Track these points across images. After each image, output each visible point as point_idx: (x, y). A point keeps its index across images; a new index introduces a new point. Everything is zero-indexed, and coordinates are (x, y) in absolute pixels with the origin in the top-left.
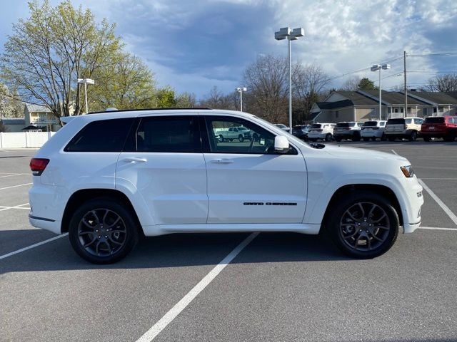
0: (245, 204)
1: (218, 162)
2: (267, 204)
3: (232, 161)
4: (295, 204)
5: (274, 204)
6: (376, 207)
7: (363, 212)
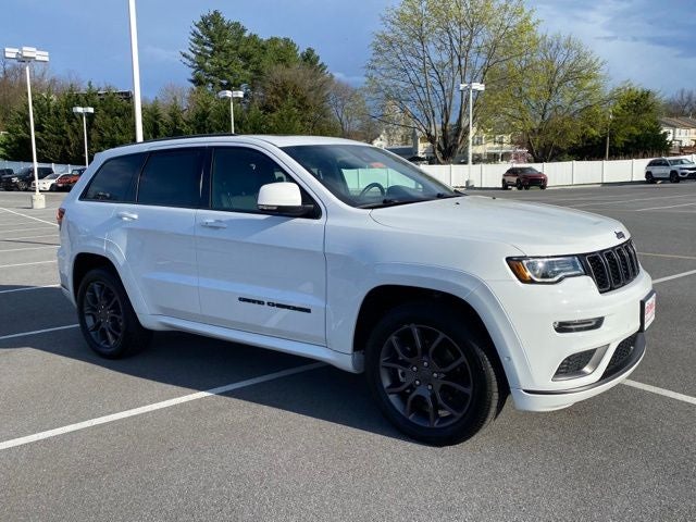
0: (240, 299)
1: (206, 226)
2: (269, 304)
3: (225, 225)
4: (308, 311)
5: (279, 306)
6: (444, 339)
7: (419, 345)
